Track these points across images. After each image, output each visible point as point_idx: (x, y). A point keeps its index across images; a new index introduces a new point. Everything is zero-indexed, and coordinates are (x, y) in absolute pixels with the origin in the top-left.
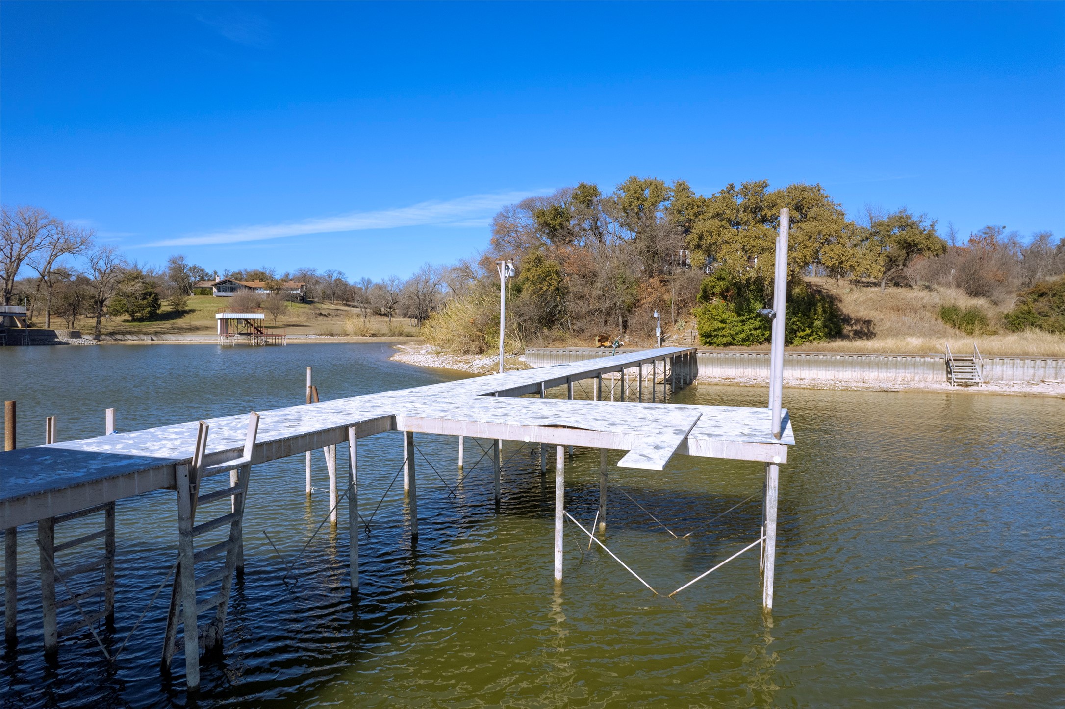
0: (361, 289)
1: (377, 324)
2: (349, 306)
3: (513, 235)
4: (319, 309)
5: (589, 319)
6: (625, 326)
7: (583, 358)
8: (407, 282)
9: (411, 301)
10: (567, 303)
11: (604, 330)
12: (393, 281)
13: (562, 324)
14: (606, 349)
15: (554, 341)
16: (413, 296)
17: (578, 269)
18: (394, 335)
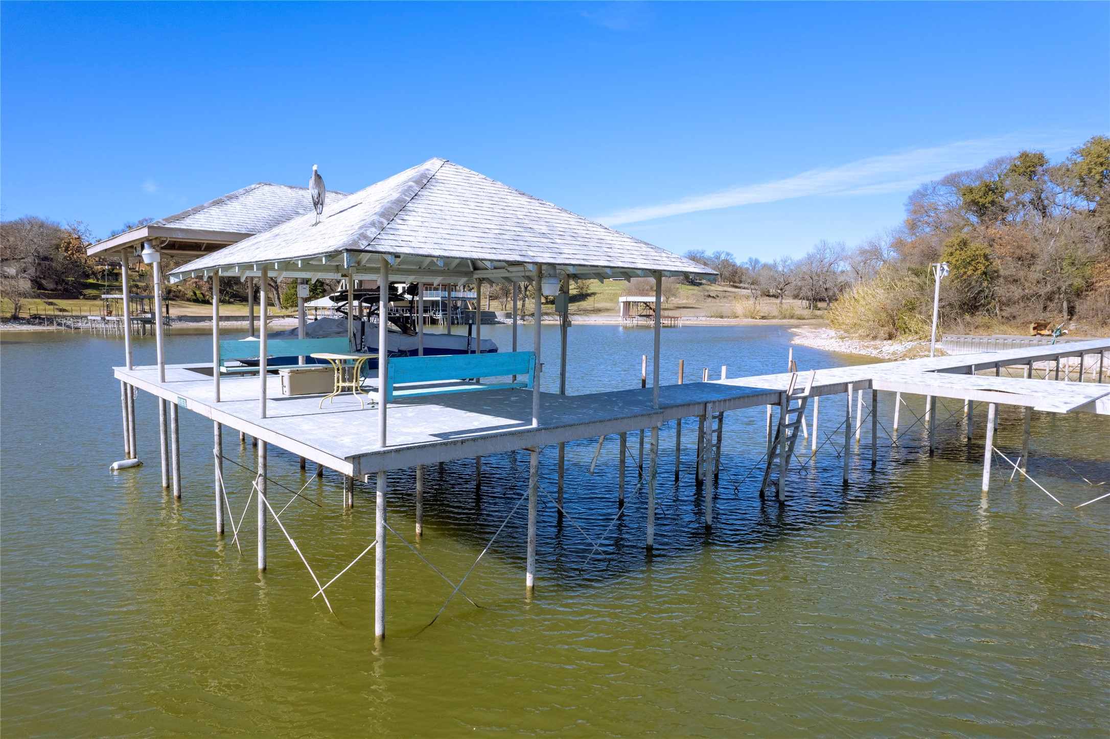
0: (748, 269)
1: (767, 306)
2: (736, 287)
3: (933, 215)
4: (708, 291)
5: (1022, 304)
6: (1071, 311)
7: (1013, 346)
8: (801, 261)
9: (803, 282)
10: (996, 288)
11: (1041, 317)
12: (786, 261)
13: (988, 310)
14: (1044, 337)
15: (977, 328)
16: (806, 277)
17: (1012, 251)
18: (785, 318)
